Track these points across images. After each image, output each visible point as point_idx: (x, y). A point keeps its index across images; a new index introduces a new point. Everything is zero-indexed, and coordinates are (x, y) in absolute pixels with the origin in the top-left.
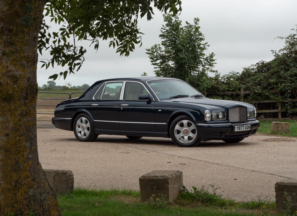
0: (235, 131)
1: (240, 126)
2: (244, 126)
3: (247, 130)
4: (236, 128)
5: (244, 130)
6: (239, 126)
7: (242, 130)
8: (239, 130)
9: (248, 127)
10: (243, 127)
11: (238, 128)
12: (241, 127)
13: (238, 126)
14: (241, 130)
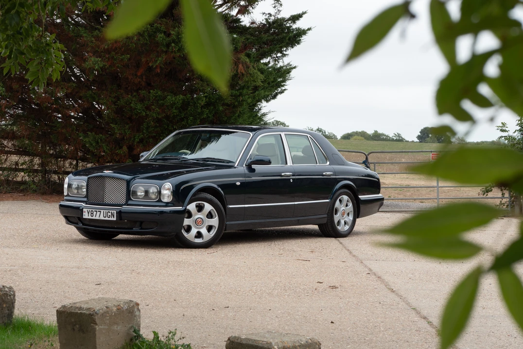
0: (84, 217)
1: (94, 210)
2: (102, 211)
3: (107, 219)
4: (85, 212)
5: (102, 218)
6: (91, 210)
7: (97, 218)
8: (90, 217)
9: (110, 214)
10: (98, 213)
11: (88, 213)
12: (95, 213)
13: (89, 210)
14: (94, 218)
